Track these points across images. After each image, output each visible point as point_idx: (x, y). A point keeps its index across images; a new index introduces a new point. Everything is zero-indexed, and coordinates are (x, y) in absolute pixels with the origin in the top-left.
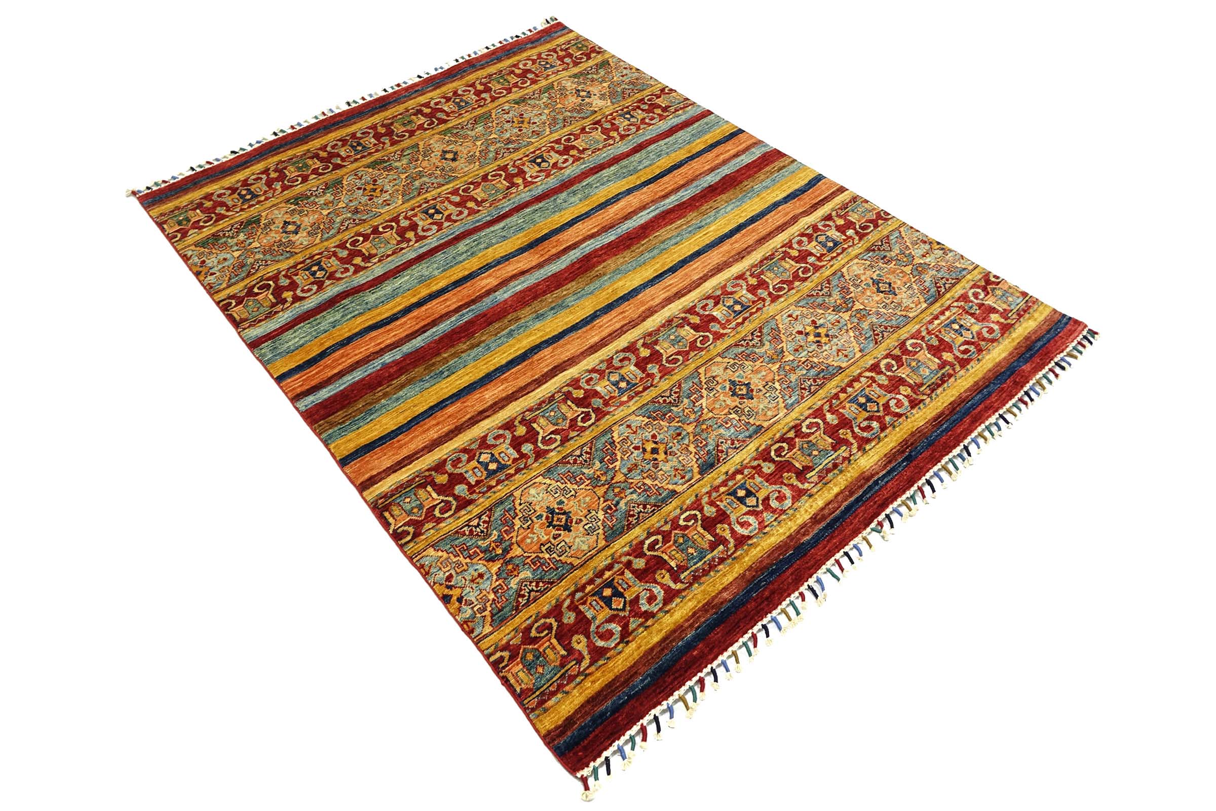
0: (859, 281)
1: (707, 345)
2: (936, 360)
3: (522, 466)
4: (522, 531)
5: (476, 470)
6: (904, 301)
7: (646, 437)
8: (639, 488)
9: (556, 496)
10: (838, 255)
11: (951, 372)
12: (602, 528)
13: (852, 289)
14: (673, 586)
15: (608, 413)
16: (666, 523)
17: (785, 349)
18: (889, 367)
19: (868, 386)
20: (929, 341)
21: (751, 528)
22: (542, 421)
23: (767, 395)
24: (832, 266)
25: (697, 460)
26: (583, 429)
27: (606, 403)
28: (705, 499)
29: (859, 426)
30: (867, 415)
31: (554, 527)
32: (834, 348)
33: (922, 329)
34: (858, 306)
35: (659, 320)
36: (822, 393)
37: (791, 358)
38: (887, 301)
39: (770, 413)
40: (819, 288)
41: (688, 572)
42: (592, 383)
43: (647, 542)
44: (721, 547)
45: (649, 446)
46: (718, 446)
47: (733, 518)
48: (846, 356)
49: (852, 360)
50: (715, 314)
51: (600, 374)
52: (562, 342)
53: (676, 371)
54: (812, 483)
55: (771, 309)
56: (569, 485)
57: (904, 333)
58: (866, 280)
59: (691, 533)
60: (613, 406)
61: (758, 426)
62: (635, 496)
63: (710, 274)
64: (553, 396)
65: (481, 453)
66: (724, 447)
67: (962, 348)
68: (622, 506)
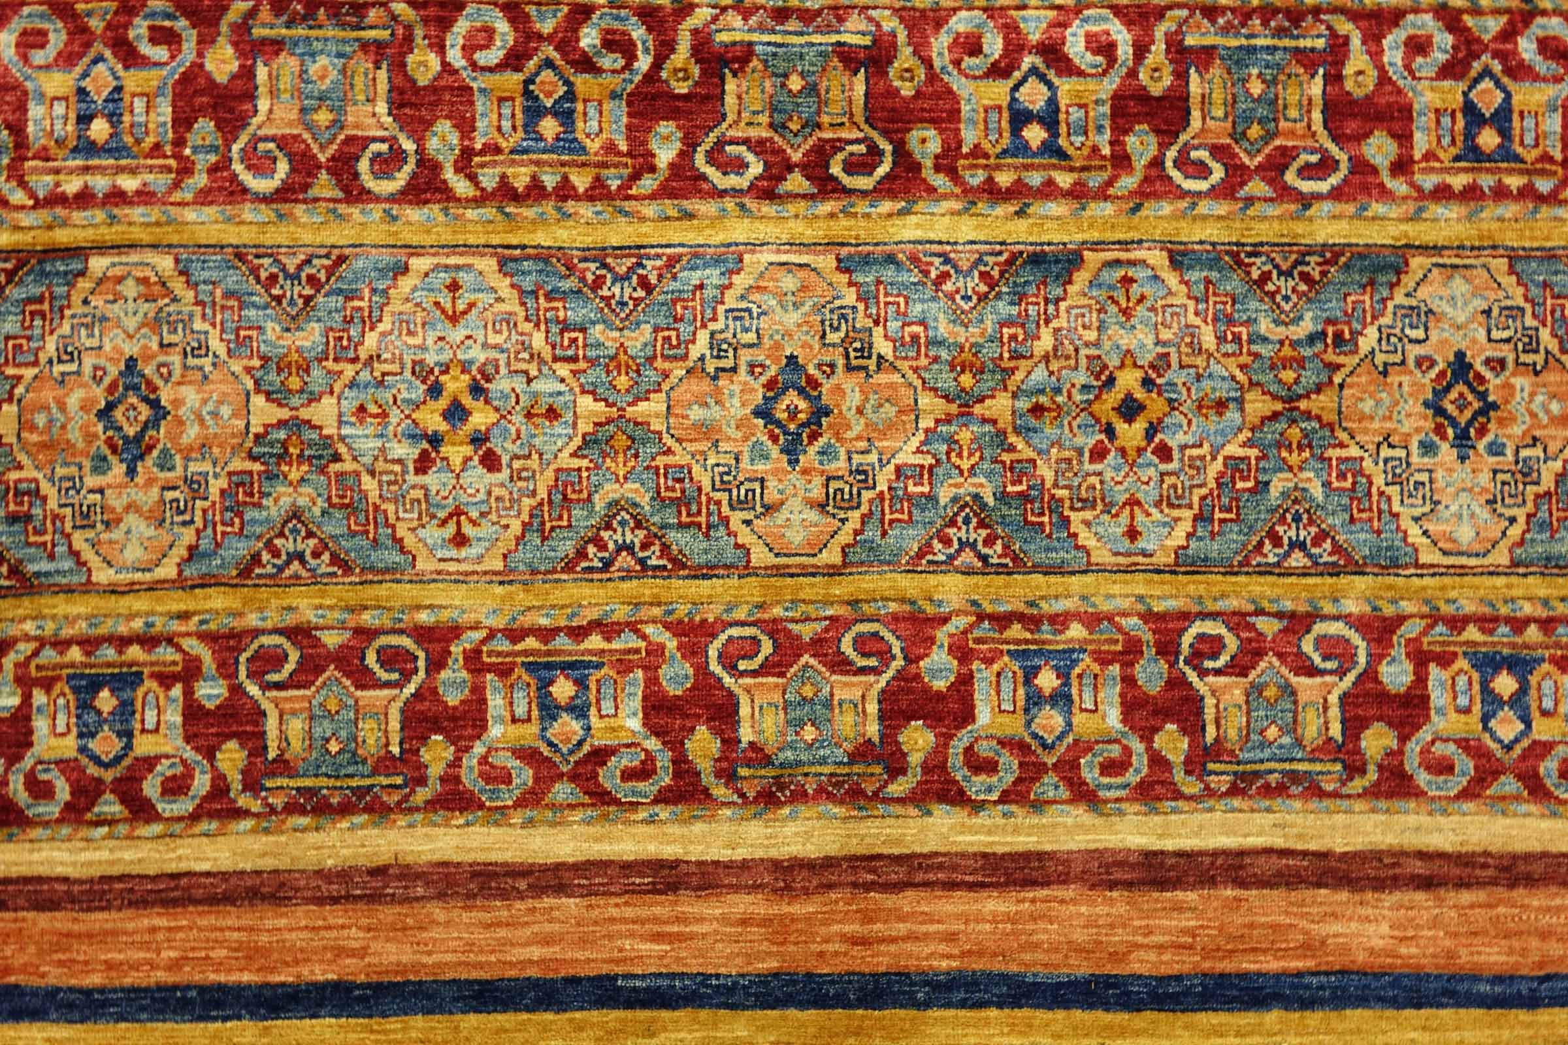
0: (169, 497)
3: (1440, 628)
4: (1553, 447)
5: (1548, 704)
7: (1117, 469)
8: (1237, 338)
9: (1424, 477)
10: (122, 644)
12: (1390, 305)
14: (1356, 42)
15: (1148, 616)
16: (1250, 201)
17: (577, 443)
18: (389, 163)
19: (498, 151)
20: (212, 149)
21: (1095, 29)
22: (1311, 730)
23: (751, 337)
24: (183, 617)
25: (1058, 301)
27: (1132, 650)
28: (1128, 182)
29: (629, 67)
30: (581, 83)
31: (1483, 396)
32: (458, 335)
33: (189, 197)
35: (790, 831)
37: (585, 403)
38: (175, 362)
40: (296, 566)
41: (1302, 43)
42: (1116, 753)
43: (1323, 187)
44: (1190, 41)
45: (1131, 433)
46: (983, 298)
47: (1109, 85)
48: (453, 287)
51: (1075, 766)
52: (1082, 968)
53: (893, 607)
54: (871, 19)
55: (483, 610)
56: (1379, 481)
57: (248, 226)
59: (1221, 135)
60: (1120, 629)
61: (848, 271)
62: (1264, 326)
64: (1231, 793)
65: (1509, 748)
66: (974, 283)
68: (1307, 326)
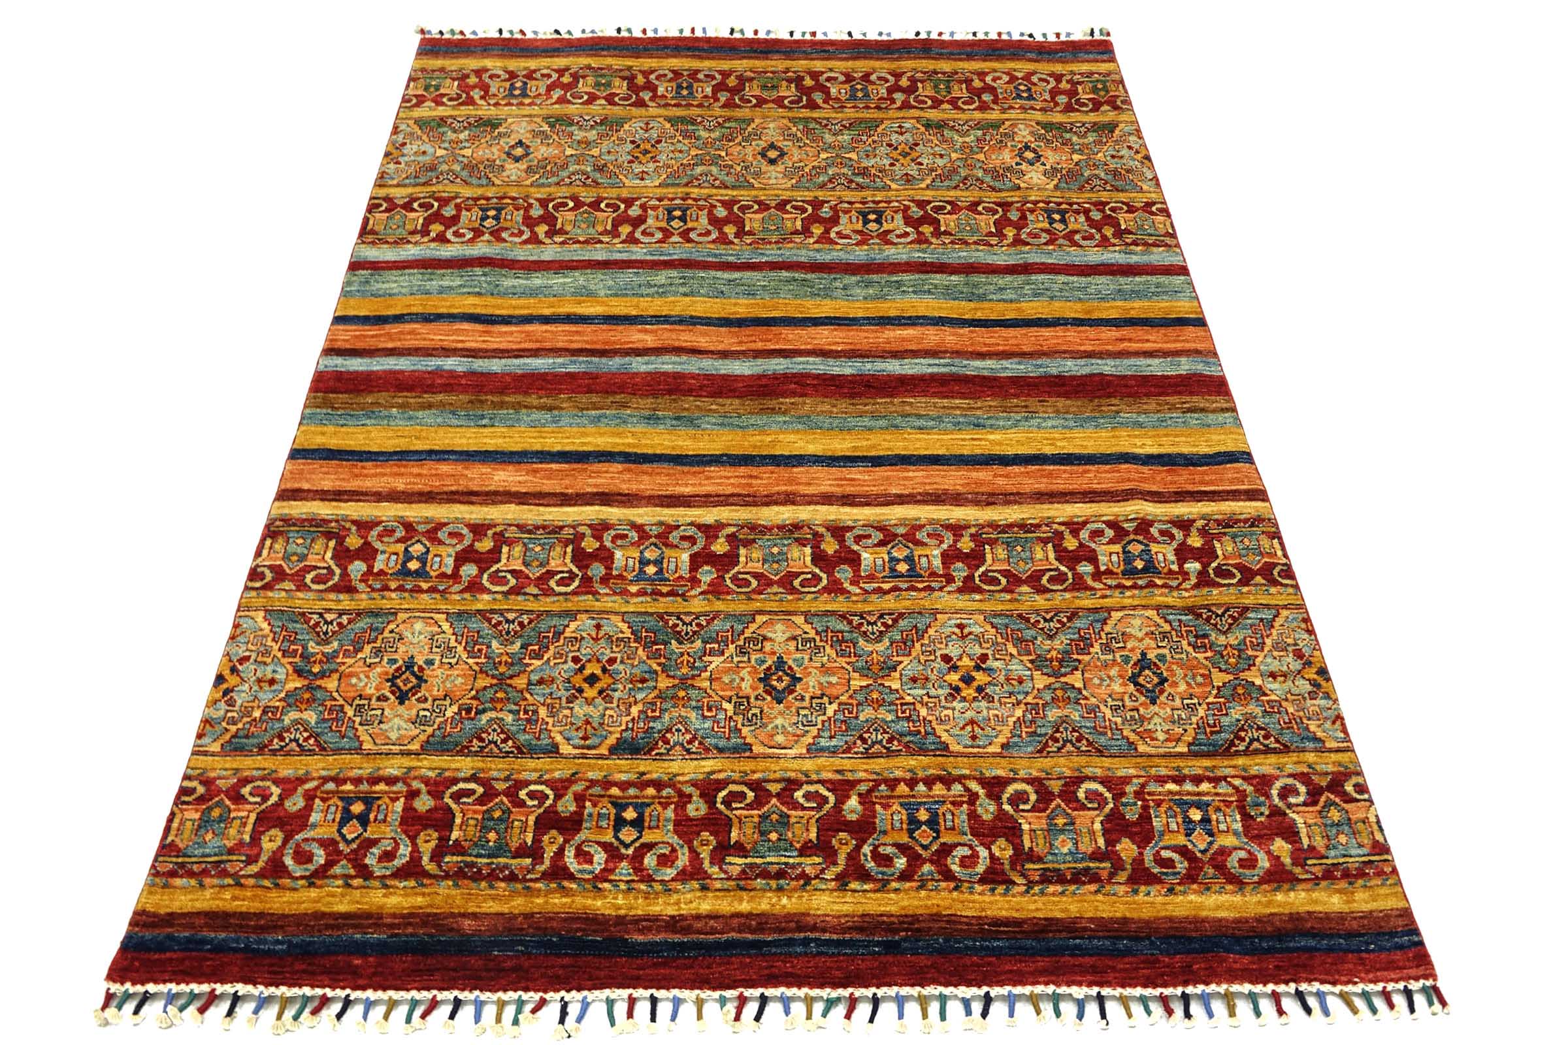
0: (1121, 645)
1: (806, 590)
2: (1101, 842)
3: (441, 588)
4: (361, 663)
5: (394, 557)
6: (1156, 720)
7: (603, 654)
8: (526, 712)
9: (434, 650)
10: (1135, 586)
11: (1104, 875)
12: (436, 726)
13: (1096, 648)
14: (425, 860)
15: (595, 593)
16: (507, 779)
17: (899, 668)
18: (1018, 799)
19: (953, 803)
20: (1125, 805)
21: (586, 867)
22: (518, 550)
23: (802, 712)
24: (1104, 597)
25: (626, 730)
26: (548, 593)
27: (604, 580)
28: (578, 787)
29: (876, 847)
30: (905, 839)
31: (394, 685)
32: (969, 714)
33: (1135, 781)
34: (1076, 680)
35: (786, 516)
36: (879, 764)
37: (896, 685)
38: (1128, 703)
39: (780, 739)
40: (1048, 617)
41: (459, 859)
42: (619, 542)
43: (462, 785)
44: (528, 861)
45: (592, 669)
46: (669, 730)
47: (582, 836)
48: (974, 738)
49: (976, 750)
50: (864, 555)
51: (640, 538)
52: (645, 467)
53: (729, 597)
54: (726, 872)
55: (946, 599)
56: (460, 649)
57: (1097, 766)
58: (1132, 650)
59: (517, 815)
60: (610, 588)
61: (746, 744)
62: (509, 718)
63: (919, 498)
64: (562, 528)
65: (418, 541)
66: (673, 738)
67: (1166, 854)
68: (484, 718)
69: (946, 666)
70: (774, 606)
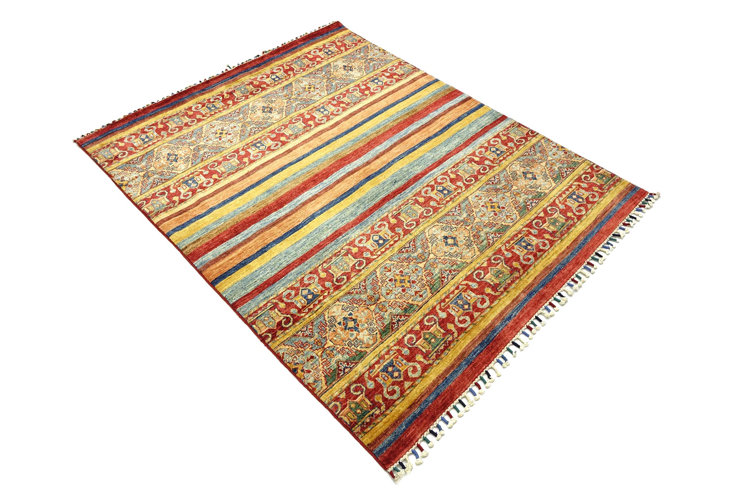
1: (279, 128)
2: (168, 125)
6: (166, 151)
7: (313, 93)
8: (317, 78)
9: (350, 75)
11: (164, 120)
12: (332, 67)
13: (191, 157)
15: (329, 99)
16: (308, 70)
19: (207, 113)
20: (166, 133)
23: (256, 108)
24: (196, 169)
26: (340, 94)
27: (330, 102)
28: (292, 76)
32: (215, 127)
33: (165, 138)
34: (192, 148)
35: (301, 137)
36: (230, 111)
37: (238, 124)
38: (175, 151)
39: (257, 103)
40: (209, 156)
42: (337, 110)
43: (315, 65)
46: (283, 91)
48: (211, 125)
49: (209, 123)
50: (271, 142)
51: (333, 114)
53: (296, 115)
55: (240, 145)
56: (345, 77)
58: (181, 161)
60: (327, 102)
61: (263, 98)
64: (354, 105)
65: (382, 85)
67: (151, 130)
69: (229, 133)
70: (284, 120)
